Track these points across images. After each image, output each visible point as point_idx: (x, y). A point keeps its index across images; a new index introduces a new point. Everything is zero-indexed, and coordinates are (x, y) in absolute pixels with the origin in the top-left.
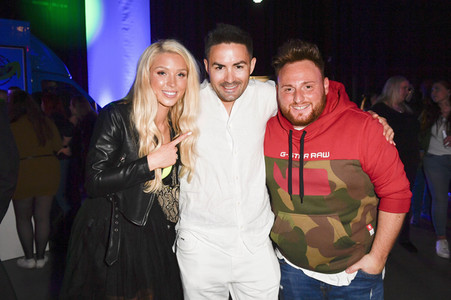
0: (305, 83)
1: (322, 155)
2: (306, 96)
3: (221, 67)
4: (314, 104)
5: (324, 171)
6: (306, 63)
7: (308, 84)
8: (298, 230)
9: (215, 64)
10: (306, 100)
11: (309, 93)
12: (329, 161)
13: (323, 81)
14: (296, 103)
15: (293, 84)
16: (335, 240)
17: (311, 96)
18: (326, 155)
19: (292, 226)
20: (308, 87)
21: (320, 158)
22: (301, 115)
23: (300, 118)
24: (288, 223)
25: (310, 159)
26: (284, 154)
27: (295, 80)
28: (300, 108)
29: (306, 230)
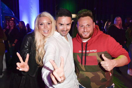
0: (88, 24)
1: (94, 51)
2: (88, 29)
3: (62, 25)
4: (91, 32)
5: (95, 57)
6: (88, 17)
7: (89, 25)
8: (87, 77)
9: (60, 23)
10: (88, 30)
11: (89, 28)
12: (97, 53)
13: (93, 24)
14: (84, 32)
15: (84, 24)
16: (101, 80)
17: (89, 29)
18: (95, 51)
19: (85, 76)
20: (89, 26)
21: (93, 52)
22: (86, 36)
23: (85, 37)
24: (83, 75)
25: (89, 52)
26: (80, 51)
27: (84, 23)
28: (86, 33)
29: (90, 77)
